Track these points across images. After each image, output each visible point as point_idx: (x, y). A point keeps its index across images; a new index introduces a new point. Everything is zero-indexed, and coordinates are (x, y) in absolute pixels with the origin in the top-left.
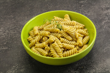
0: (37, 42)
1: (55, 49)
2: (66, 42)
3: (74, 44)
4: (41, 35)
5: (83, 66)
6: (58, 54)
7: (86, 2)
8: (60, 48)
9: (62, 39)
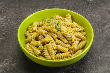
0: (33, 39)
1: (48, 50)
2: (60, 44)
3: (68, 48)
4: (38, 33)
5: (74, 71)
6: (50, 56)
7: (95, 1)
8: (54, 49)
9: (57, 41)
